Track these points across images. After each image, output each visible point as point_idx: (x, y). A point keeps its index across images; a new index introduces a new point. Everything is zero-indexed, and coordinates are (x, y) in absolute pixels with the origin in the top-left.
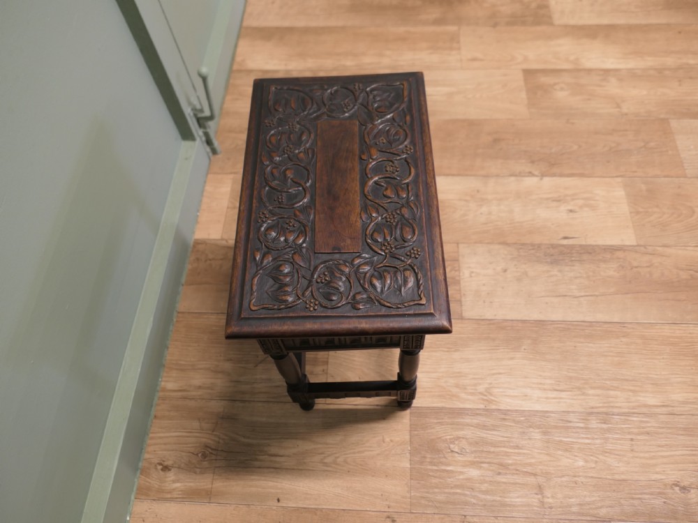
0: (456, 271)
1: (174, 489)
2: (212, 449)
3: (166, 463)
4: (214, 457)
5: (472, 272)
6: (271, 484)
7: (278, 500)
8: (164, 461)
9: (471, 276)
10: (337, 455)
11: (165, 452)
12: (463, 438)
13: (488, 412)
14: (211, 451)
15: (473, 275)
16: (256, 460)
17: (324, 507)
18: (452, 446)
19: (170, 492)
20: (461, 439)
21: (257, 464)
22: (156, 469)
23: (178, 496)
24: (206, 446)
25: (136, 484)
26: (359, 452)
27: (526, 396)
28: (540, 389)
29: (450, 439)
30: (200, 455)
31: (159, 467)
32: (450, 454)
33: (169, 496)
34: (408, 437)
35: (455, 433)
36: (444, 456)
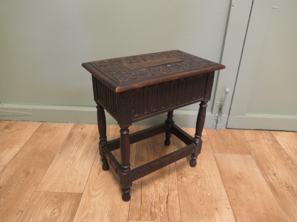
0: (161, 219)
6: (66, 151)
7: (59, 153)
11: (87, 128)
12: (59, 214)
17: (51, 165)
18: (57, 209)
19: (74, 130)
25: (79, 124)
29: (61, 209)
31: (83, 127)
32: (54, 208)
34: (69, 192)
35: (63, 211)
36: (54, 205)
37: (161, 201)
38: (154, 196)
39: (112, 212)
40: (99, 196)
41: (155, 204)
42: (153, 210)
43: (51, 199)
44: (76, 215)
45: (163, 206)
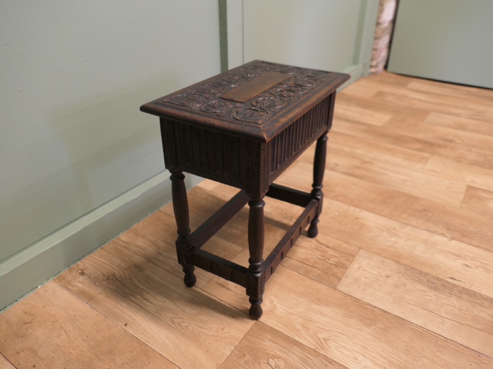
0: (349, 261)
1: (76, 286)
2: (115, 278)
3: (85, 271)
4: (112, 282)
5: (361, 267)
6: (130, 313)
7: (126, 325)
8: (85, 270)
9: (358, 269)
10: (184, 320)
11: (89, 266)
12: (283, 360)
13: (316, 354)
14: (113, 278)
15: (360, 269)
16: (134, 296)
17: (150, 345)
18: (271, 360)
19: (73, 286)
20: (281, 360)
21: (132, 298)
22: (78, 271)
23: (75, 291)
24: (114, 275)
25: (61, 273)
26: (200, 327)
27: (356, 359)
28: (372, 361)
29: (272, 355)
30: (106, 277)
31: (80, 271)
32: (266, 364)
33: (70, 287)
34: (241, 336)
35: (279, 353)
36: (260, 363)
37: (322, 250)
38: (310, 252)
39: (313, 299)
40: (276, 303)
41: (324, 257)
42: (331, 262)
43: (243, 364)
44: (297, 339)
45: (330, 252)
